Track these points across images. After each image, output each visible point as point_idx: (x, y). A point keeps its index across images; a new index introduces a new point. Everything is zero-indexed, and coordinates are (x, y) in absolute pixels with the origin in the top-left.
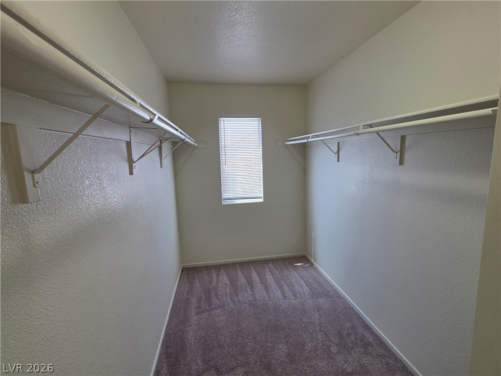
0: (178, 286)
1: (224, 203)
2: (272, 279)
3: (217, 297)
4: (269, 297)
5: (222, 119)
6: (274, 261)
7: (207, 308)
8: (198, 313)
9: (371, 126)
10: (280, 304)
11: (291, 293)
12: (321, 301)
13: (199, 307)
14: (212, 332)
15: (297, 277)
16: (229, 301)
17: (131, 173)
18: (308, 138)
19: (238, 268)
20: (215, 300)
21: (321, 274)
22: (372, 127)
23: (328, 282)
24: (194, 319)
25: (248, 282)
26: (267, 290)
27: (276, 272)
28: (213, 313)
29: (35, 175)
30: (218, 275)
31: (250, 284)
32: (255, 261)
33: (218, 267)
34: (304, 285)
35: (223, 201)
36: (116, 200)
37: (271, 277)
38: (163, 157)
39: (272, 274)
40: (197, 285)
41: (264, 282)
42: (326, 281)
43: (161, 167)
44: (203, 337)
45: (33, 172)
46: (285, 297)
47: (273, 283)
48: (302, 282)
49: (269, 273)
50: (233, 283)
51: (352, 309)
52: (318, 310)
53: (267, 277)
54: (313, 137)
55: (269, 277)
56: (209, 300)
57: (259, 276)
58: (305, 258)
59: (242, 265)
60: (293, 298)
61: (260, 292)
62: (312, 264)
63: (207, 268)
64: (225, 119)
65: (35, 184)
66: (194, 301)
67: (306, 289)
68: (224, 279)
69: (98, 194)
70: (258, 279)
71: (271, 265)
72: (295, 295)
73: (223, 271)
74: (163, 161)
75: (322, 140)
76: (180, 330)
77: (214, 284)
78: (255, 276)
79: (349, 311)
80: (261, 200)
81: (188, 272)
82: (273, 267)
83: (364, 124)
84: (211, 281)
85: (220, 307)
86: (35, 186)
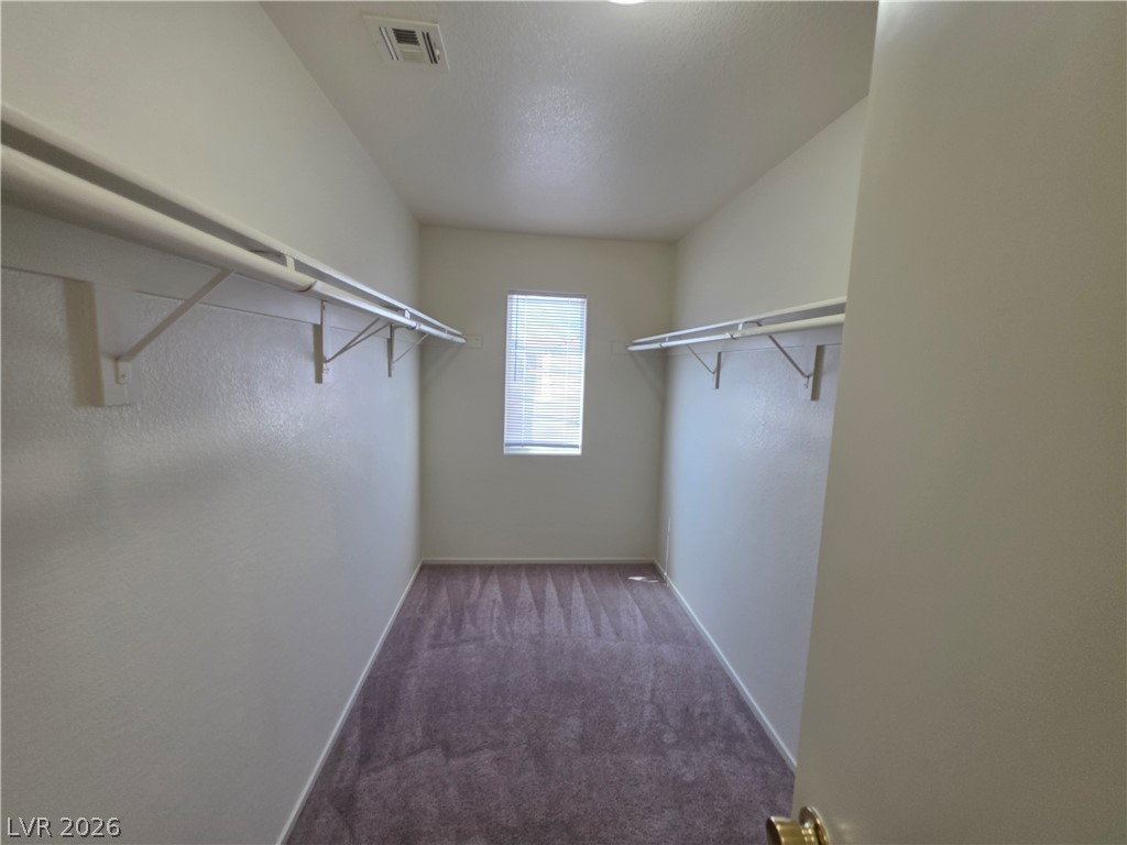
0: (409, 594)
1: (507, 451)
2: (583, 601)
3: (474, 621)
4: (569, 632)
5: (515, 296)
6: (594, 568)
7: (452, 639)
8: (432, 647)
9: (758, 323)
10: (586, 647)
11: (611, 630)
12: (665, 649)
13: (437, 636)
14: (452, 681)
15: (630, 603)
16: (494, 631)
17: (319, 379)
18: (663, 340)
19: (523, 575)
20: (468, 627)
21: (676, 601)
22: (760, 325)
23: (687, 615)
24: (424, 655)
25: (536, 601)
26: (568, 619)
27: (593, 588)
28: (460, 648)
29: (121, 365)
30: (484, 583)
31: (540, 604)
32: (562, 565)
33: (487, 570)
34: (640, 616)
35: (505, 448)
36: (281, 422)
37: (581, 596)
38: (394, 358)
39: (584, 591)
40: (443, 598)
41: (565, 602)
42: (684, 613)
43: (390, 375)
44: (433, 688)
45: (117, 359)
46: (598, 634)
47: (581, 608)
48: (638, 611)
49: (580, 589)
50: (509, 604)
51: (722, 669)
52: (655, 665)
53: (574, 595)
54: (671, 339)
55: (577, 595)
56: (458, 624)
57: (558, 591)
58: (652, 569)
59: (535, 570)
60: (614, 637)
61: (554, 619)
62: (662, 580)
63: (468, 569)
64: (520, 297)
65: (118, 378)
66: (431, 623)
67: (642, 624)
68: (494, 591)
69: (244, 409)
70: (555, 597)
71: (585, 575)
72: (618, 634)
73: (494, 578)
74: (395, 365)
75: (687, 345)
76: (395, 672)
77: (473, 597)
78: (551, 591)
79: (715, 676)
80: (578, 452)
81: (432, 573)
82: (588, 579)
83: (746, 320)
84: (468, 593)
85: (475, 640)
86: (117, 382)
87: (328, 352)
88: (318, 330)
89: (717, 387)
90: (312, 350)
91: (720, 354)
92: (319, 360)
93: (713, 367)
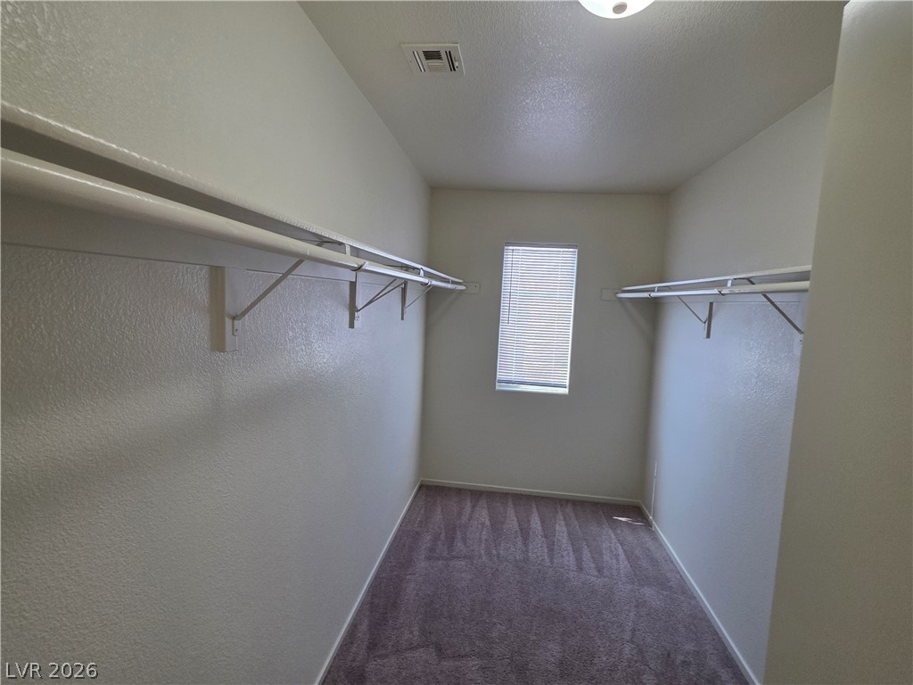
0: (409, 510)
1: (499, 387)
2: (565, 534)
3: (464, 540)
4: (552, 562)
5: (511, 248)
6: (577, 504)
7: (445, 554)
8: (429, 558)
9: (750, 281)
10: (568, 578)
11: (593, 565)
12: (648, 592)
13: (432, 550)
14: (444, 591)
15: (613, 541)
16: (483, 552)
17: (352, 325)
18: (652, 290)
19: (510, 501)
20: (459, 545)
21: (661, 546)
22: (753, 283)
23: (672, 562)
24: (421, 565)
25: (521, 529)
26: (551, 550)
27: (576, 523)
28: (452, 563)
29: (236, 322)
30: (474, 507)
31: (525, 532)
32: (547, 498)
33: (477, 495)
34: (622, 557)
35: (497, 384)
36: (325, 360)
37: (564, 529)
38: (407, 303)
39: (567, 525)
40: (438, 516)
41: (549, 535)
42: (670, 560)
43: (402, 319)
44: (429, 595)
45: (234, 318)
46: (580, 569)
47: (564, 541)
48: (620, 551)
49: (563, 523)
50: (496, 525)
51: (708, 621)
52: (637, 606)
53: (557, 527)
54: (660, 290)
55: (561, 529)
56: (451, 541)
57: (543, 522)
58: (637, 510)
59: (522, 500)
60: (596, 573)
61: (538, 548)
62: (648, 525)
63: (459, 491)
64: (514, 248)
65: (234, 331)
66: (427, 538)
67: (624, 564)
68: (483, 515)
69: (302, 350)
70: (540, 528)
71: (569, 509)
72: (600, 570)
73: (483, 502)
74: (406, 310)
75: (678, 296)
76: (397, 576)
77: (464, 519)
78: (535, 522)
79: (700, 624)
80: (565, 391)
81: (429, 492)
82: (572, 514)
83: (735, 277)
84: (460, 514)
85: (465, 557)
86: (233, 334)
87: (360, 303)
88: (353, 285)
89: (708, 336)
90: (348, 302)
91: (711, 304)
92: (353, 309)
93: (704, 316)
